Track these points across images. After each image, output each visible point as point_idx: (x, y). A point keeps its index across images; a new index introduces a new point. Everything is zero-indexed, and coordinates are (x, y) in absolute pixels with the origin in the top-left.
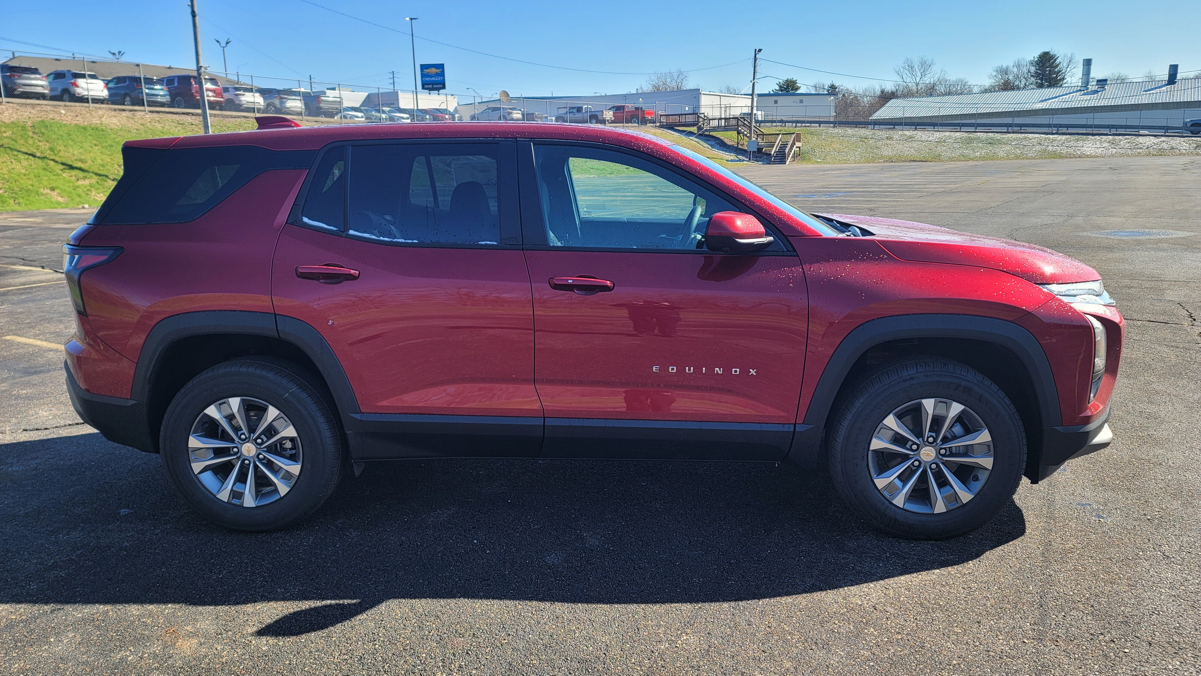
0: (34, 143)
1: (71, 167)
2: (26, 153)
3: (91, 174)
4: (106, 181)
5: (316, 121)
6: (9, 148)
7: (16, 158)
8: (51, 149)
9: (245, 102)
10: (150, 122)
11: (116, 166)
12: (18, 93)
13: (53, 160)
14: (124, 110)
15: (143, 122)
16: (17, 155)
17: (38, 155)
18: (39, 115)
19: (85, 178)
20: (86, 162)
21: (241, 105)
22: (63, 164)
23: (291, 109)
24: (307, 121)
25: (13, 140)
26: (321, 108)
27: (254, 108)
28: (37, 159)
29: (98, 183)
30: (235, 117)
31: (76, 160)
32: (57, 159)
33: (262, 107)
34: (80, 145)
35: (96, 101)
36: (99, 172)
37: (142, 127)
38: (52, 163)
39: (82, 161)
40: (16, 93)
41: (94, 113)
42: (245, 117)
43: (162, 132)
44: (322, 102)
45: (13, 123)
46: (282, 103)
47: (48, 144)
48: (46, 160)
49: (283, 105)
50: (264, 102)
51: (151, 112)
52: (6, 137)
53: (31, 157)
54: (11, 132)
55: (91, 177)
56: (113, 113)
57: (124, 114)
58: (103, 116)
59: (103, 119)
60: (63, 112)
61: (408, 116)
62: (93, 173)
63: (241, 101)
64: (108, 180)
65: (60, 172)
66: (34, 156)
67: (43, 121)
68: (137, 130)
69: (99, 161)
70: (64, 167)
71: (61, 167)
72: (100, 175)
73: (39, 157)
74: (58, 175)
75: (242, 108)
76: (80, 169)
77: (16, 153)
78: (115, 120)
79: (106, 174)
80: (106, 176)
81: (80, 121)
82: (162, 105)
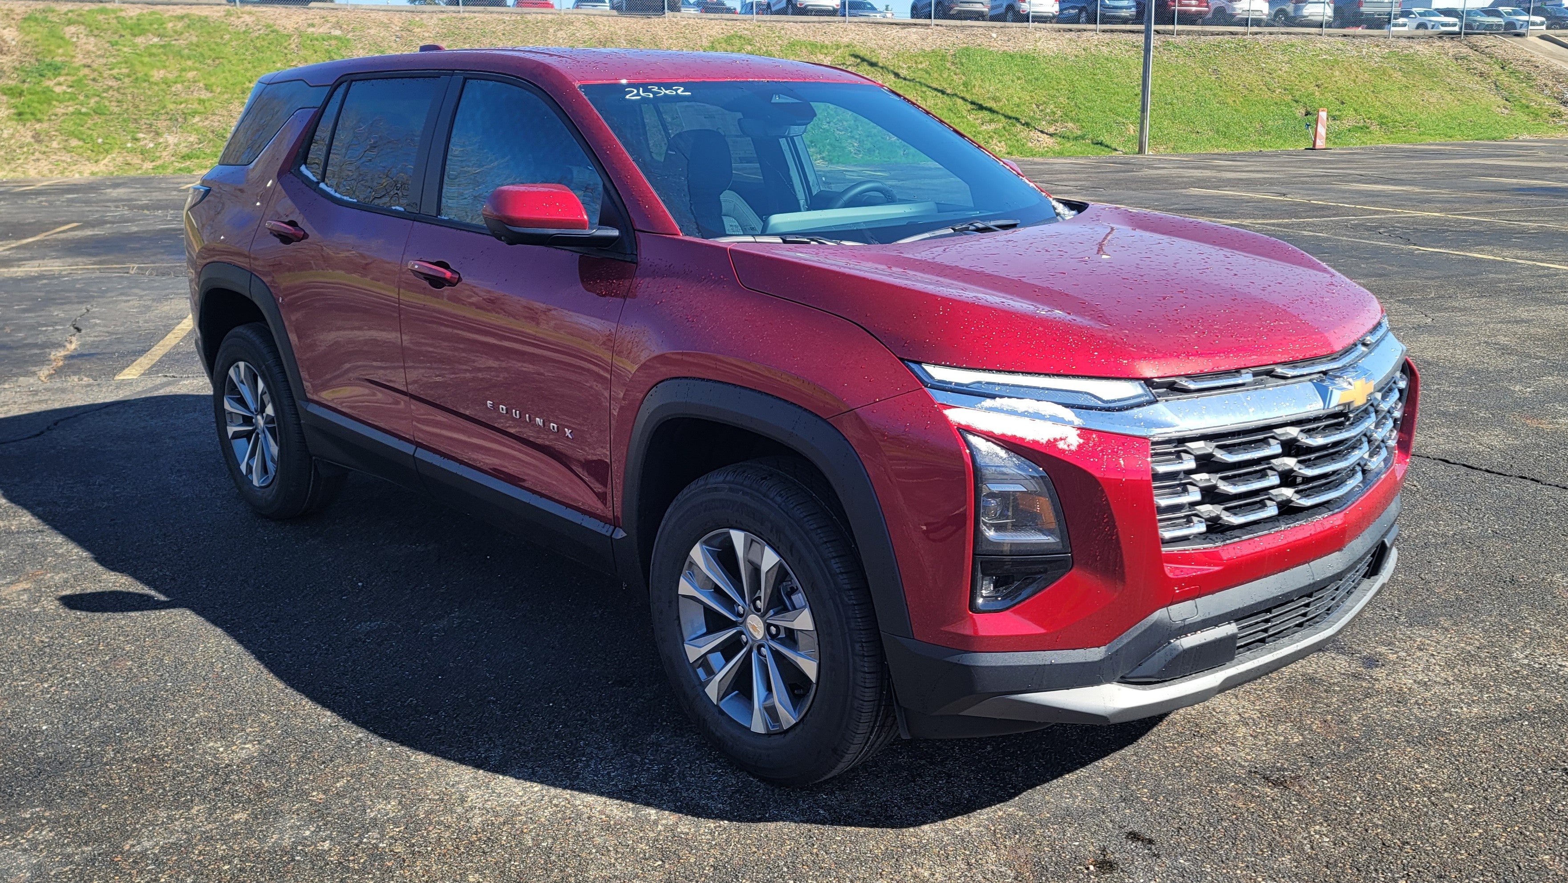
0: (949, 76)
1: (981, 108)
2: (936, 89)
3: (1000, 116)
4: (1014, 126)
5: (1345, 36)
6: (919, 82)
7: (923, 95)
8: (965, 84)
9: (1240, 12)
10: (1096, 45)
11: (1034, 106)
12: (955, 12)
13: (963, 98)
14: (1071, 30)
15: (1087, 45)
16: (924, 92)
17: (949, 91)
18: (966, 41)
19: (991, 121)
20: (1000, 101)
21: (1233, 16)
22: (972, 103)
23: (1310, 18)
24: (1329, 35)
25: (927, 72)
26: (1362, 14)
27: (1247, 19)
28: (945, 96)
29: (1004, 128)
30: (1218, 34)
31: (989, 98)
32: (968, 97)
33: (1264, 17)
34: (1000, 78)
35: (1041, 19)
36: (1010, 114)
37: (1084, 53)
38: (960, 101)
39: (995, 99)
40: (952, 12)
41: (1030, 36)
42: (1232, 33)
43: (1107, 59)
44: (1364, 4)
45: (933, 51)
46: (1297, 9)
47: (964, 78)
48: (955, 98)
49: (1299, 13)
50: (1270, 8)
51: (1104, 31)
52: (921, 69)
53: (939, 94)
54: (928, 63)
55: (999, 121)
56: (1055, 35)
57: (1068, 35)
58: (1040, 39)
59: (1038, 44)
60: (994, 35)
61: (1543, 19)
62: (1003, 115)
63: (1234, 9)
64: (1018, 125)
65: (965, 113)
66: (943, 92)
67: (967, 49)
68: (1076, 56)
69: (1015, 98)
70: (973, 107)
71: (970, 106)
72: (1010, 118)
73: (948, 95)
74: (963, 117)
75: (1234, 20)
76: (991, 110)
77: (924, 89)
78: (1052, 44)
79: (1019, 116)
80: (1017, 119)
81: (1010, 48)
82: (1125, 21)
